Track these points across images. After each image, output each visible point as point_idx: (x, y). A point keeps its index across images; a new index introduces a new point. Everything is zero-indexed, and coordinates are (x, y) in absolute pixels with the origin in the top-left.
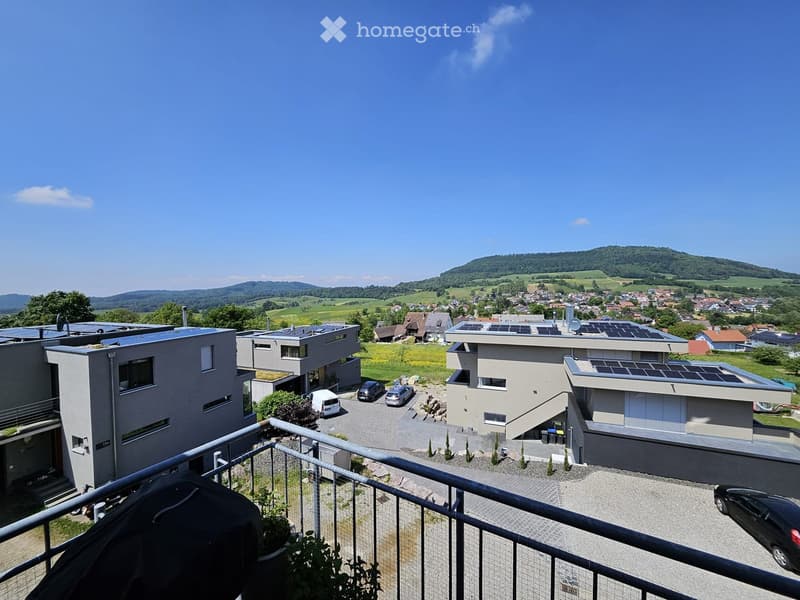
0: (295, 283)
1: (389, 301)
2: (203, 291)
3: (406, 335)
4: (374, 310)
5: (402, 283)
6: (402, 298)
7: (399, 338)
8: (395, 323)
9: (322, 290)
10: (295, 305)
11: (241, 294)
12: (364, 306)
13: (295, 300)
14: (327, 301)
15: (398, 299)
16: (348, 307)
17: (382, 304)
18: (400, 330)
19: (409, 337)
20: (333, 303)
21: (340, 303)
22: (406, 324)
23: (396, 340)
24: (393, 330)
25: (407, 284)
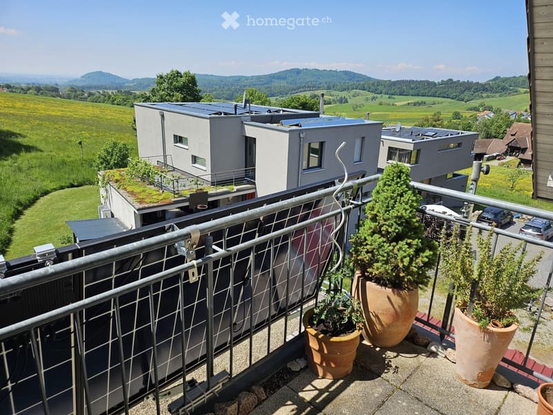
0: (346, 73)
1: (475, 103)
2: (247, 78)
3: (506, 154)
4: (451, 115)
5: (497, 78)
6: (495, 101)
7: (493, 158)
8: (489, 136)
9: (379, 83)
10: (343, 101)
11: (283, 83)
12: (436, 108)
13: (344, 94)
14: (384, 98)
15: (488, 102)
16: (414, 108)
17: (462, 108)
18: (497, 146)
19: (509, 158)
20: (391, 101)
21: (401, 101)
22: (508, 139)
23: (489, 159)
24: (486, 145)
25: (506, 80)
